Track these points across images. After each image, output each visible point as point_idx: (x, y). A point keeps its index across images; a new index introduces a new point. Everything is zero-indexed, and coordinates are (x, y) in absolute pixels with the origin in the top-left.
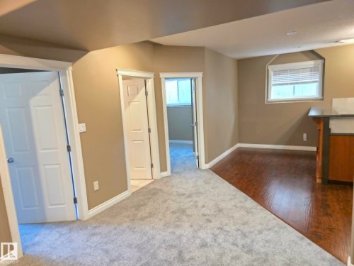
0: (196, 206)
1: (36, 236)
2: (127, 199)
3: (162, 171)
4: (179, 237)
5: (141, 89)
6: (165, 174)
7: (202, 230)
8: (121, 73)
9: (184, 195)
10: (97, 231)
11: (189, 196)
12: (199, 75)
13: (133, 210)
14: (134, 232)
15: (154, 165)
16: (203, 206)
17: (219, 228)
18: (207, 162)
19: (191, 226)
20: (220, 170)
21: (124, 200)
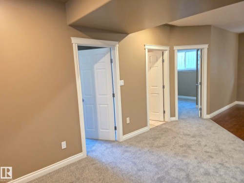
0: (200, 145)
1: (93, 146)
2: (147, 132)
3: (171, 116)
4: (187, 164)
5: (159, 58)
6: (173, 119)
7: (205, 163)
8: (147, 47)
9: (189, 135)
10: (128, 149)
11: (193, 137)
12: (205, 47)
13: (151, 140)
14: (153, 155)
15: (166, 112)
16: (206, 146)
17: (220, 164)
18: (208, 113)
19: (196, 158)
20: (219, 120)
21: (144, 133)
